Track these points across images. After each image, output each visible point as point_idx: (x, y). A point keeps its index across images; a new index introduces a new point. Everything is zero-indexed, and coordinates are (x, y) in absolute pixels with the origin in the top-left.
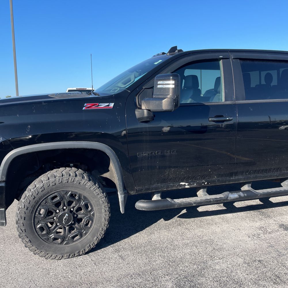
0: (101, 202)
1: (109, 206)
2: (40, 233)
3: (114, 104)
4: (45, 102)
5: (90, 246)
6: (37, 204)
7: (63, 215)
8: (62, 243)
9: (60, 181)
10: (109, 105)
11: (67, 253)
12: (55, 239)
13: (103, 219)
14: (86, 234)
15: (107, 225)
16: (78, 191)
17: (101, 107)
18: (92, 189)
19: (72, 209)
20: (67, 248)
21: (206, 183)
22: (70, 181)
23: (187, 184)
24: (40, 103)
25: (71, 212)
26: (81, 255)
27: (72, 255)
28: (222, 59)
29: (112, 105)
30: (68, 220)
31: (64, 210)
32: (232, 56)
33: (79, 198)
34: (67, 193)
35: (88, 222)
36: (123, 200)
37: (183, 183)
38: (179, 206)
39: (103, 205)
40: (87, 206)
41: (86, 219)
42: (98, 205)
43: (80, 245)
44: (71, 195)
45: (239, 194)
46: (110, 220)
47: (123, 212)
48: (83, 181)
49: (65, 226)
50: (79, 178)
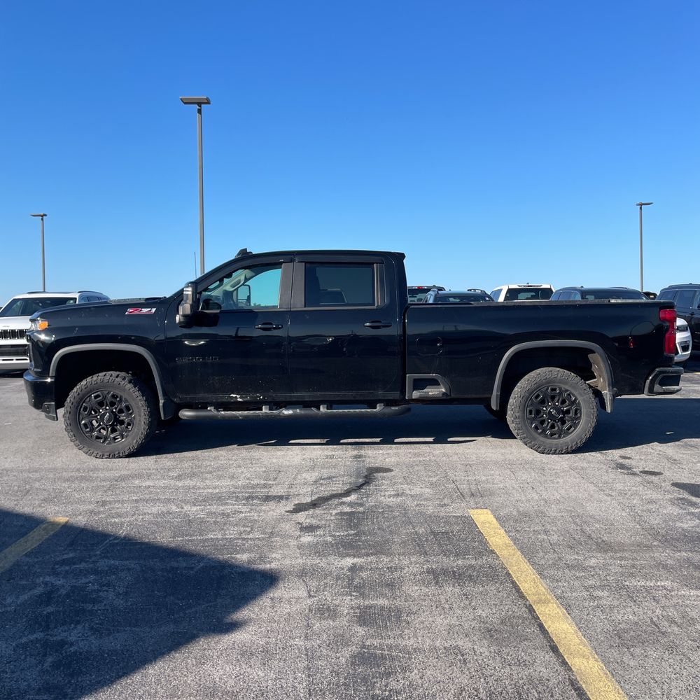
0: (140, 405)
1: (149, 410)
2: (84, 429)
4: (94, 307)
6: (81, 400)
7: (105, 414)
8: (103, 442)
9: (101, 381)
10: (150, 310)
11: (107, 452)
12: (98, 438)
13: (143, 423)
14: (127, 436)
15: (147, 430)
16: (119, 393)
17: (142, 312)
18: (131, 391)
19: (114, 410)
20: (108, 447)
21: (261, 397)
22: (110, 381)
23: (238, 396)
24: (90, 308)
25: (112, 411)
26: (121, 457)
27: (112, 456)
28: (284, 262)
29: (154, 310)
30: (109, 420)
31: (107, 410)
32: (297, 259)
33: (121, 399)
34: (108, 393)
35: (129, 424)
36: (161, 404)
37: (234, 396)
38: (224, 417)
39: (143, 408)
40: (128, 408)
41: (126, 421)
42: (138, 408)
43: (120, 447)
44: (113, 396)
45: (295, 410)
46: (150, 425)
47: (163, 418)
48: (123, 382)
49: (107, 426)
50: (119, 379)
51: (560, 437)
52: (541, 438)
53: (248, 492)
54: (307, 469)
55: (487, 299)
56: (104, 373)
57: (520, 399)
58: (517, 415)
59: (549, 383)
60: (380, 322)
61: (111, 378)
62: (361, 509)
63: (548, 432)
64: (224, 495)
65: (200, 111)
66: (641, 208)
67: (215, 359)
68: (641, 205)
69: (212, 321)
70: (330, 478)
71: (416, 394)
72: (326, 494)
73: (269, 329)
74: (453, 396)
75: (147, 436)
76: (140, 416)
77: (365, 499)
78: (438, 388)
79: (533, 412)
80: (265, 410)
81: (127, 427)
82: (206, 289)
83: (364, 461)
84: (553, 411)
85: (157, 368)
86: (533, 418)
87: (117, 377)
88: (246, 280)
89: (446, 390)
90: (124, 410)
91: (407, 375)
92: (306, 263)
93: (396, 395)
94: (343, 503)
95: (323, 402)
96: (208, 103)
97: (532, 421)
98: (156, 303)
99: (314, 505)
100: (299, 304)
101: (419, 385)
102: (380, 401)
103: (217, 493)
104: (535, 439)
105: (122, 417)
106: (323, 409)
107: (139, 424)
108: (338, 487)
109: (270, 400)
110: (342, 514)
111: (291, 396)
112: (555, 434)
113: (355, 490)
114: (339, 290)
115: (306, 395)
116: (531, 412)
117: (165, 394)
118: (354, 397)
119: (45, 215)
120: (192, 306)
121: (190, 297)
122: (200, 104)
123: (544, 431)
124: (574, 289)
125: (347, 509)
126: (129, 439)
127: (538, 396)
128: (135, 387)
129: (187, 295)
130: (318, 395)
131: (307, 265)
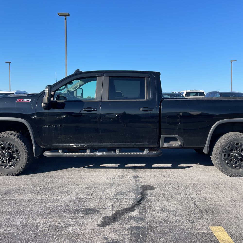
0: (23, 149)
1: (28, 152)
3: (31, 99)
5: (18, 171)
7: (5, 154)
8: (5, 168)
9: (3, 136)
10: (29, 100)
11: (6, 173)
12: (1, 165)
13: (24, 158)
14: (16, 165)
15: (27, 162)
16: (12, 143)
17: (24, 101)
18: (18, 142)
19: (10, 151)
20: (7, 170)
21: (86, 146)
23: (74, 145)
25: (9, 152)
26: (14, 176)
28: (98, 76)
29: (30, 100)
31: (6, 151)
32: (105, 75)
33: (13, 146)
34: (7, 143)
35: (17, 159)
36: (34, 149)
37: (72, 145)
38: (66, 156)
39: (24, 151)
40: (17, 151)
41: (16, 157)
42: (22, 151)
43: (13, 170)
44: (9, 144)
45: (103, 153)
46: (29, 159)
47: (35, 156)
48: (14, 137)
49: (6, 159)
50: (12, 136)
51: (240, 168)
52: (230, 169)
53: (76, 206)
54: (109, 186)
55: (181, 96)
56: (4, 132)
57: (220, 149)
58: (218, 157)
59: (235, 141)
60: (147, 108)
61: (8, 135)
62: (143, 224)
63: (234, 166)
64: (62, 207)
65: (66, 19)
66: (232, 62)
67: (62, 126)
68: (232, 61)
69: (62, 106)
70: (122, 194)
71: (166, 145)
72: (120, 208)
73: (90, 111)
74: (184, 146)
75: (27, 165)
76: (23, 155)
77: (144, 214)
78: (177, 142)
79: (226, 155)
80: (88, 152)
81: (17, 160)
82: (58, 90)
83: (139, 181)
84: (237, 155)
85: (32, 130)
86: (226, 158)
87: (11, 135)
88: (80, 86)
89: (181, 143)
90: (15, 152)
91: (161, 135)
92: (109, 77)
93: (155, 145)
94: (131, 218)
95: (118, 148)
96: (69, 16)
97: (226, 160)
98: (31, 96)
99: (114, 219)
100: (106, 98)
101: (167, 140)
102: (146, 148)
103: (59, 206)
104: (227, 169)
105: (14, 155)
106: (117, 152)
107: (23, 159)
108: (127, 203)
109: (90, 147)
110: (132, 228)
111: (101, 145)
112: (237, 167)
113: (137, 205)
114: (120, 91)
115: (109, 145)
116: (225, 155)
117: (36, 144)
118: (133, 146)
119: (11, 62)
120: (48, 98)
121: (48, 94)
122: (66, 16)
123: (232, 165)
124: (216, 92)
125: (135, 224)
126: (18, 166)
127: (229, 147)
128: (20, 140)
129: (46, 92)
130: (115, 145)
131: (110, 78)
